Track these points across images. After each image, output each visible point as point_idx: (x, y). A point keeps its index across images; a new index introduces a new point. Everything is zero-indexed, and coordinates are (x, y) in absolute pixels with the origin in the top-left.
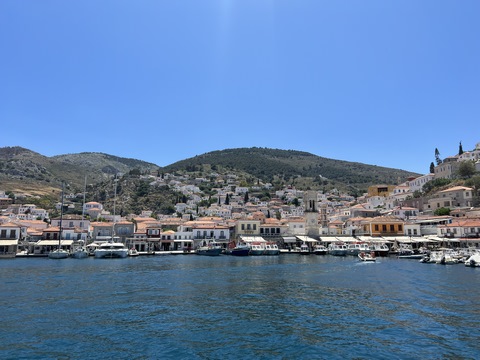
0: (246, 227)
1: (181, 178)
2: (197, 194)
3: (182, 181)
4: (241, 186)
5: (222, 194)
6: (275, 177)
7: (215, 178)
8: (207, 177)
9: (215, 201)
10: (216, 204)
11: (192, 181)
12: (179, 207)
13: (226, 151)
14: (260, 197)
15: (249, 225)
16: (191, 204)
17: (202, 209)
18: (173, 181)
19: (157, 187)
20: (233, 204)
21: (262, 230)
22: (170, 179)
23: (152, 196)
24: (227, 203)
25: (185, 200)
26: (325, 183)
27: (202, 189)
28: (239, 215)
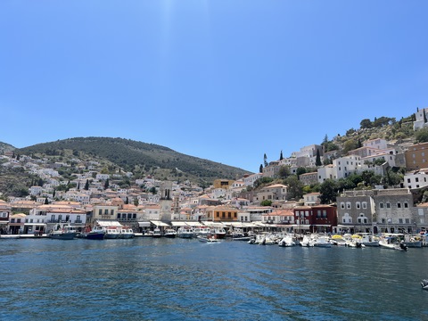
0: (103, 212)
1: (39, 160)
2: (55, 178)
3: (40, 164)
4: (102, 172)
5: (82, 179)
6: (136, 166)
7: (77, 163)
8: (68, 162)
9: (74, 185)
10: (74, 189)
11: (51, 164)
12: (33, 190)
13: (90, 138)
14: (120, 184)
15: (106, 211)
16: (47, 188)
17: (59, 194)
18: (29, 164)
19: (10, 168)
20: (92, 190)
21: (119, 215)
22: (26, 161)
24: (87, 188)
25: (41, 183)
26: (180, 175)
27: (61, 173)
28: (98, 200)
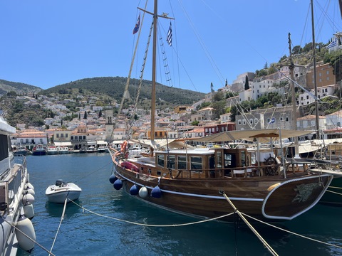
1: (53, 99)
2: (64, 111)
3: (53, 101)
4: (97, 105)
5: (82, 111)
6: (130, 99)
7: (81, 99)
8: (74, 99)
9: (76, 116)
10: (76, 119)
11: (61, 101)
12: (47, 121)
13: (95, 79)
15: (62, 135)
16: (57, 119)
17: (65, 123)
18: (45, 101)
19: (30, 106)
20: (89, 119)
21: (72, 138)
22: (43, 100)
23: (26, 113)
24: (85, 118)
25: (52, 115)
27: (68, 107)
28: (93, 126)
